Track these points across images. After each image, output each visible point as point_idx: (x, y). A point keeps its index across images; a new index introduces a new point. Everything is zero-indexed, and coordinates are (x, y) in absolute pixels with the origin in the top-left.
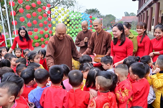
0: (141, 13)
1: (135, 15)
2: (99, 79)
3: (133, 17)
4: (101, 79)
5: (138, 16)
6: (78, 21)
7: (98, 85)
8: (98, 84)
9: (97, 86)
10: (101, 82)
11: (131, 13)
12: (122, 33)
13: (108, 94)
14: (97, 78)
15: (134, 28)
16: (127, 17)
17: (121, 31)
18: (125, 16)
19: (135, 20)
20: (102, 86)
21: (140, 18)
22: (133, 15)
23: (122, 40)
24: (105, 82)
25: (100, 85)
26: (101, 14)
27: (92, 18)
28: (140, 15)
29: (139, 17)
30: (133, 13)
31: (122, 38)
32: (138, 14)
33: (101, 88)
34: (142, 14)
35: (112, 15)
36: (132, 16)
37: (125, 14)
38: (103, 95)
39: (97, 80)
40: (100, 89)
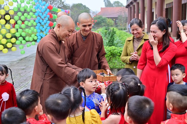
0: (133, 2)
1: (122, 5)
2: (171, 96)
3: (120, 8)
4: (174, 96)
5: (128, 6)
6: (29, 14)
7: (171, 104)
8: (170, 102)
9: (169, 105)
10: (174, 100)
11: (115, 2)
12: (164, 34)
13: (184, 117)
14: (168, 95)
15: (123, 28)
16: (110, 9)
17: (163, 32)
18: (105, 6)
19: (123, 14)
20: (176, 106)
21: (132, 10)
22: (119, 6)
23: (165, 44)
24: (180, 101)
25: (173, 104)
26: (65, 2)
27: (52, 10)
28: (131, 6)
29: (129, 8)
30: (118, 2)
31: (165, 41)
32: (128, 4)
33: (175, 108)
34: (135, 4)
35: (84, 5)
36: (116, 6)
37: (105, 4)
38: (176, 118)
39: (169, 97)
40: (173, 109)
